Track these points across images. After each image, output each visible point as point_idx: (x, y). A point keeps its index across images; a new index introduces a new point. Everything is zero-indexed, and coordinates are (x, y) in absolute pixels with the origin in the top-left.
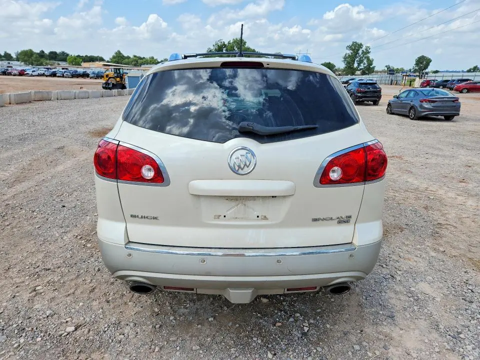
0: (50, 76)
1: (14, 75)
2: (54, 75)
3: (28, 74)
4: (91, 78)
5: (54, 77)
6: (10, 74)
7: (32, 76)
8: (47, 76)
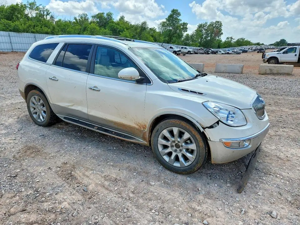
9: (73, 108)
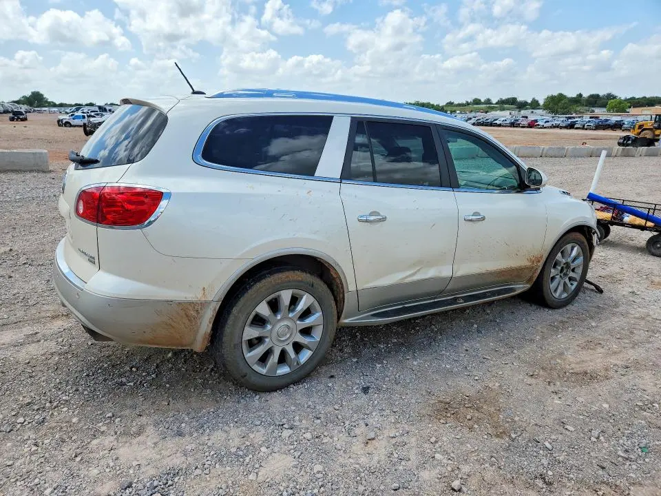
0: (566, 127)
1: (523, 127)
2: (571, 126)
3: (539, 125)
4: (623, 130)
5: (570, 128)
6: (518, 126)
7: (543, 127)
8: (561, 128)
9: (416, 278)
